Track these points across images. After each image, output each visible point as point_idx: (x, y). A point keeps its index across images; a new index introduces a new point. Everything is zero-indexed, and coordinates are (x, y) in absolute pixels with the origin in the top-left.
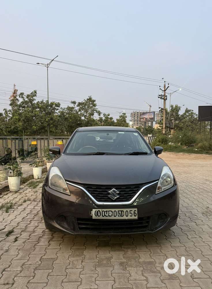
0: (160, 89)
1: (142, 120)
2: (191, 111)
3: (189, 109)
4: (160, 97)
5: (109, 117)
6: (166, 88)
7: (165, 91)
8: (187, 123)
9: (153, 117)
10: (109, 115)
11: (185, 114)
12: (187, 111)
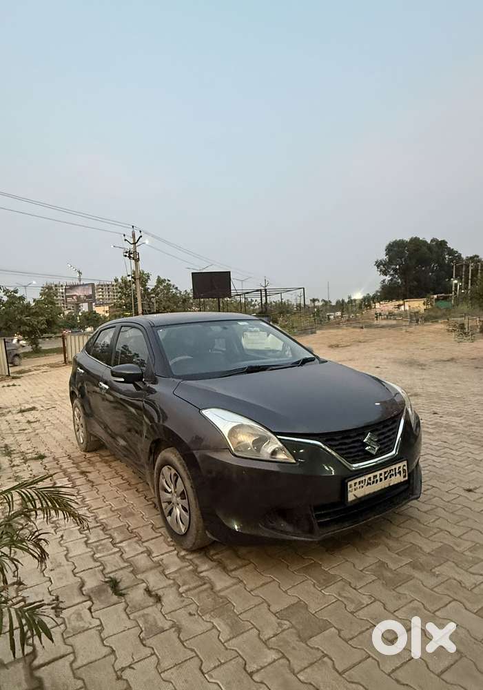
0: (125, 240)
1: (69, 300)
2: (167, 282)
3: (162, 278)
4: (127, 255)
5: (18, 295)
6: (137, 239)
7: (135, 243)
8: (164, 303)
9: (91, 293)
10: (16, 292)
11: (157, 287)
12: (160, 281)
